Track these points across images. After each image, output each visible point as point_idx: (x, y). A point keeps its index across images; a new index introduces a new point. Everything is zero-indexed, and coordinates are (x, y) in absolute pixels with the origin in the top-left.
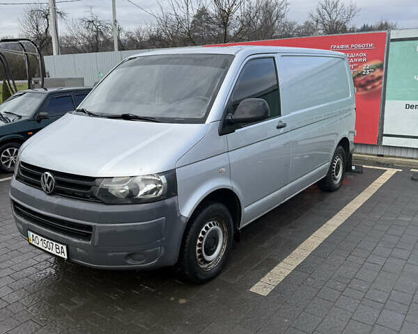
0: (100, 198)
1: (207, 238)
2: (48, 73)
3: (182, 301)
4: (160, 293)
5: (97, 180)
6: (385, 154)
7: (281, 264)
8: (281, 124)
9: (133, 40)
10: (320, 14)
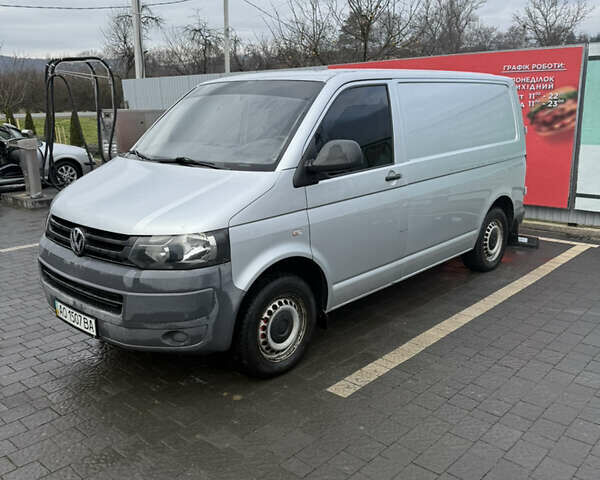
0: (133, 261)
1: (275, 320)
2: (127, 102)
3: (237, 397)
4: (212, 387)
5: (131, 239)
6: (578, 223)
7: (379, 361)
8: (392, 175)
9: (256, 56)
10: (530, 16)
